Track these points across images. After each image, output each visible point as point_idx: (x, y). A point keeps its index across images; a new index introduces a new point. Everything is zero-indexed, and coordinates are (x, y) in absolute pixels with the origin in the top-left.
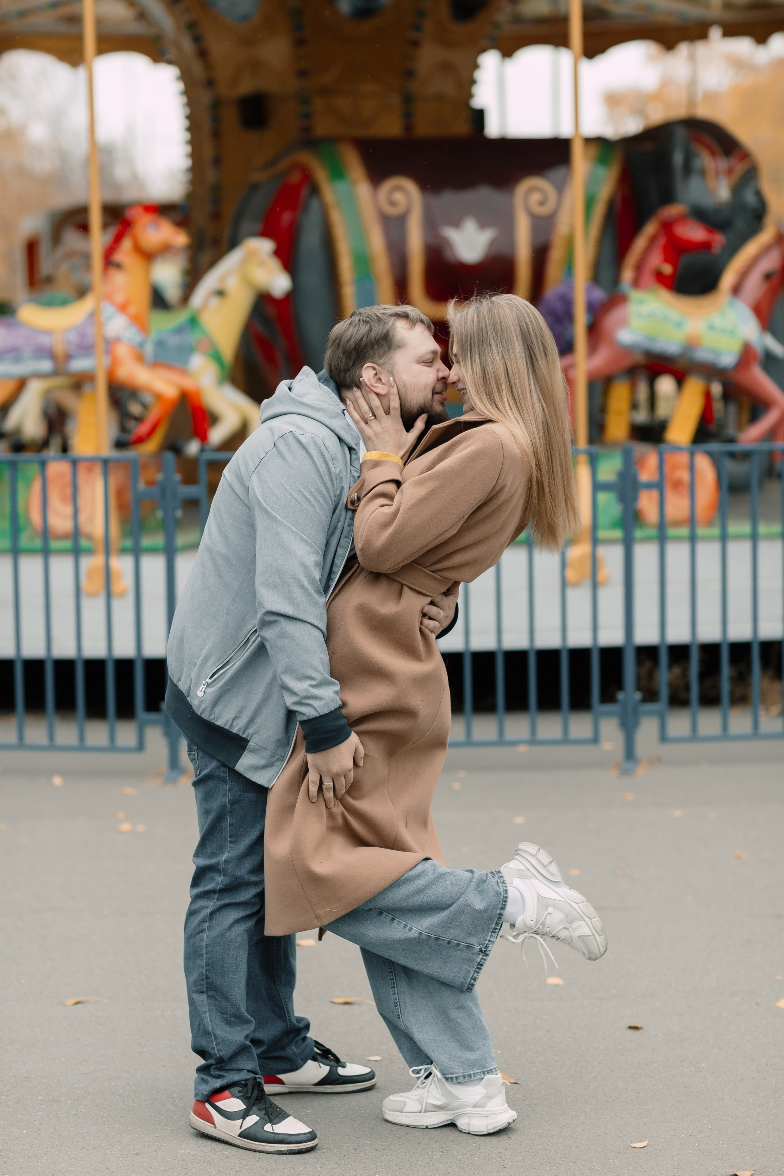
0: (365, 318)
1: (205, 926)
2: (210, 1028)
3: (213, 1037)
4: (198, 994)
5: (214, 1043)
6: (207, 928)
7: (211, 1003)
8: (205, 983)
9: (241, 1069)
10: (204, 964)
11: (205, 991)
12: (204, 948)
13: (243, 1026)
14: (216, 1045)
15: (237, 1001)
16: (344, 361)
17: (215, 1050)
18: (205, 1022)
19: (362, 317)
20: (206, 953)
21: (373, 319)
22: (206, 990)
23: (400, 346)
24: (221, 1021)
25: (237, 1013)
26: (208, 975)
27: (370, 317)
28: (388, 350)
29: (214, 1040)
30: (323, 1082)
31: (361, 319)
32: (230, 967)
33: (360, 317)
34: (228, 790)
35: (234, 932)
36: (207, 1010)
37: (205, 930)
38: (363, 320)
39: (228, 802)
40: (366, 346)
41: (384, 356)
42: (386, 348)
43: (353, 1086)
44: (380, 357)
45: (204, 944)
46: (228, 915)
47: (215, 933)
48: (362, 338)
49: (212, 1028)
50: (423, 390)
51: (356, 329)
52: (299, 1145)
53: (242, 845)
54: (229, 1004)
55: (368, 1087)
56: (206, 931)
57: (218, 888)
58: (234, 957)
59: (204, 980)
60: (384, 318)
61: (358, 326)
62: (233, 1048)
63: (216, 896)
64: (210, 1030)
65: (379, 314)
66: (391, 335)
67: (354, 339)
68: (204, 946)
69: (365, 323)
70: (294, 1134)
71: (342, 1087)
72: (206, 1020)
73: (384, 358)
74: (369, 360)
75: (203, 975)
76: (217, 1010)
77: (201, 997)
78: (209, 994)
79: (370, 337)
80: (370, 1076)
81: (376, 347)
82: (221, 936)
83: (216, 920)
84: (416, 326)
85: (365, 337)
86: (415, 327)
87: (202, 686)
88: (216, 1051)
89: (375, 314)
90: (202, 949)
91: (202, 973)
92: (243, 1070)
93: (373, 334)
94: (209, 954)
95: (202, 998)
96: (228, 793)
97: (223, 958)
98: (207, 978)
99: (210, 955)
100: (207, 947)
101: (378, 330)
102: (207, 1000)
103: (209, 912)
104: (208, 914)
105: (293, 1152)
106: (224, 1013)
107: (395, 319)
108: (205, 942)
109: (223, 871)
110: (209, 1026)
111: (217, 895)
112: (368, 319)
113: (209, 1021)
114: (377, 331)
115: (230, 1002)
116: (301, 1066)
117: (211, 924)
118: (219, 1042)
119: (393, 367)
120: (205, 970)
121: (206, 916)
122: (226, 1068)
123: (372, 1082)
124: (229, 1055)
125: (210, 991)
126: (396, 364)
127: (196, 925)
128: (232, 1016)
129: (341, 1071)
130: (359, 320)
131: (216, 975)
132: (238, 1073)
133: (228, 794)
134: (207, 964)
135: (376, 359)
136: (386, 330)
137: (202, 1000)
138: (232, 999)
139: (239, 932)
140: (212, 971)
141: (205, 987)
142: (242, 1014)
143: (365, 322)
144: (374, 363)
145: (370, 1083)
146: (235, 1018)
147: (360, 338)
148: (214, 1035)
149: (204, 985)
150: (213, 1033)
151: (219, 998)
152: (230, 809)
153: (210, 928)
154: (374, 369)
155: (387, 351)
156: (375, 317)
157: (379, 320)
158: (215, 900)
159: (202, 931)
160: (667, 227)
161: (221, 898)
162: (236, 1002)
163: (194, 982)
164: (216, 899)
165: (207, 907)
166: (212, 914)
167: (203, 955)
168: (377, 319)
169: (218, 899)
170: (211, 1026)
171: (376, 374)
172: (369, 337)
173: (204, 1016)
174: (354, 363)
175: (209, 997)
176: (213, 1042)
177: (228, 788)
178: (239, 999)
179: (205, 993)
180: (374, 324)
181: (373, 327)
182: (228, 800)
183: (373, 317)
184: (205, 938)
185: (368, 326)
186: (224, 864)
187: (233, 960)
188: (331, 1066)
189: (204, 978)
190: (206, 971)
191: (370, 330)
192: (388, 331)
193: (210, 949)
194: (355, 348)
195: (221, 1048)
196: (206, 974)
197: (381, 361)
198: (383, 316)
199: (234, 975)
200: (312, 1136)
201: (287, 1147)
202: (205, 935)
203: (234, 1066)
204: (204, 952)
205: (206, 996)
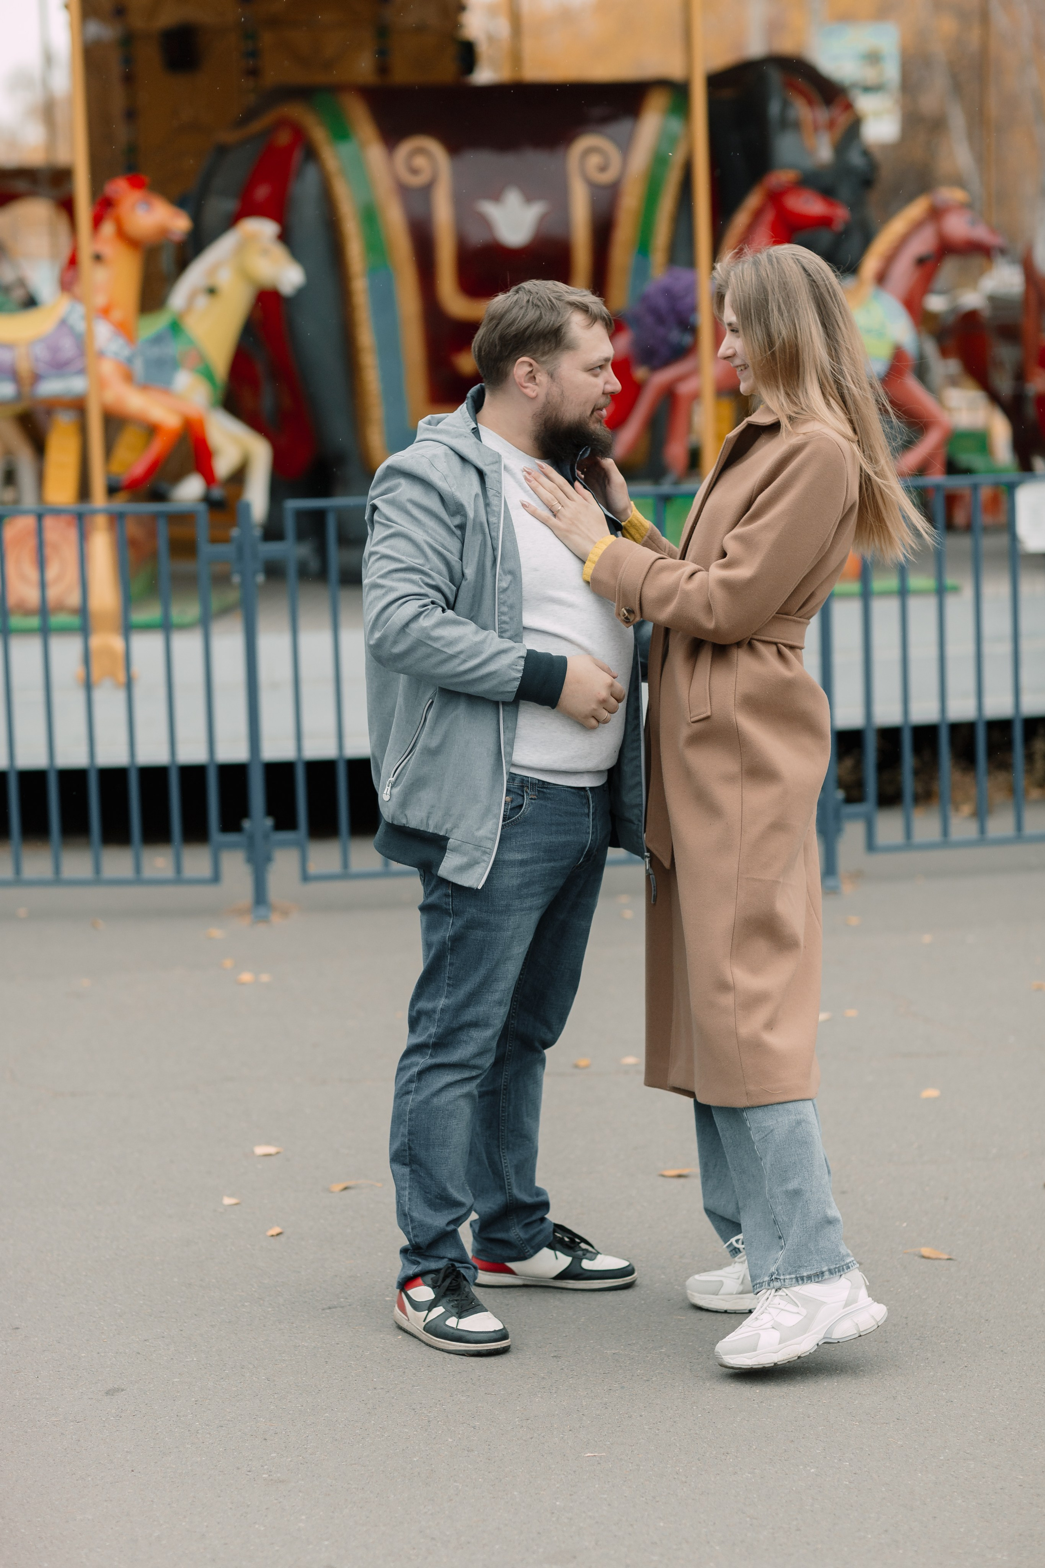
0: (535, 301)
1: (412, 1088)
2: (407, 1208)
3: (409, 1220)
4: (401, 1166)
5: (410, 1226)
6: (413, 1089)
7: (414, 1178)
8: (408, 1154)
9: (442, 1256)
10: (406, 1132)
11: (408, 1164)
12: (408, 1113)
13: (451, 1210)
14: (412, 1229)
15: (442, 1180)
16: (498, 348)
17: (410, 1234)
18: (402, 1200)
19: (532, 298)
20: (409, 1119)
21: (545, 305)
22: (410, 1163)
23: (570, 347)
24: (425, 1201)
25: (443, 1194)
26: (410, 1145)
27: (542, 300)
28: (555, 349)
29: (410, 1223)
30: (562, 1276)
31: (531, 301)
32: (436, 1139)
33: (530, 297)
34: (451, 924)
35: (444, 1098)
36: (407, 1186)
37: (411, 1091)
38: (533, 303)
39: (448, 939)
40: (530, 337)
41: (548, 354)
42: (553, 345)
43: (599, 1283)
44: (544, 354)
45: (408, 1109)
46: (439, 1077)
47: (421, 1097)
48: (528, 327)
49: (409, 1209)
50: (582, 404)
51: (522, 311)
52: (478, 1345)
53: (462, 992)
54: (434, 1182)
55: (621, 1285)
56: (413, 1093)
57: (431, 1042)
58: (442, 1128)
59: (406, 1151)
60: (559, 306)
61: (525, 308)
62: (432, 1235)
63: (430, 1052)
64: (407, 1211)
65: (552, 299)
66: (563, 331)
67: (518, 326)
68: (408, 1111)
69: (535, 308)
70: (475, 1332)
71: (586, 1283)
72: (404, 1198)
73: (547, 356)
74: (529, 354)
75: (405, 1145)
76: (420, 1187)
77: (403, 1169)
78: (412, 1168)
79: (538, 328)
80: (627, 1272)
81: (541, 341)
82: (427, 1101)
83: (425, 1080)
84: (596, 323)
85: (532, 327)
86: (594, 326)
87: (387, 787)
88: (412, 1237)
89: (549, 297)
90: (405, 1115)
91: (404, 1142)
92: (443, 1258)
93: (541, 325)
94: (412, 1120)
95: (404, 1171)
96: (450, 927)
97: (428, 1128)
98: (410, 1148)
99: (413, 1122)
100: (411, 1112)
101: (549, 319)
102: (410, 1174)
103: (416, 1071)
104: (416, 1073)
105: (471, 1353)
106: (428, 1193)
107: (572, 312)
108: (409, 1106)
109: (438, 1022)
110: (406, 1206)
111: (431, 1050)
112: (540, 304)
113: (407, 1200)
114: (548, 321)
115: (434, 1181)
116: (531, 1256)
117: (419, 1085)
118: (415, 1226)
119: (555, 368)
120: (407, 1140)
121: (414, 1076)
122: (425, 1254)
123: (628, 1279)
124: (427, 1242)
125: (414, 1164)
126: (560, 366)
127: (403, 1085)
128: (436, 1197)
129: (586, 1264)
130: (528, 301)
131: (419, 1147)
132: (437, 1261)
133: (449, 930)
134: (410, 1133)
135: (538, 355)
136: (559, 324)
137: (404, 1174)
138: (437, 1178)
139: (450, 1098)
140: (415, 1142)
141: (408, 1159)
142: (449, 1195)
143: (536, 306)
144: (534, 360)
145: (623, 1281)
146: (440, 1200)
147: (525, 326)
148: (410, 1217)
149: (407, 1156)
150: (409, 1214)
151: (422, 1174)
152: (451, 946)
153: (417, 1090)
154: (531, 365)
155: (553, 349)
156: (548, 302)
157: (552, 307)
158: (428, 1057)
159: (408, 1093)
160: (775, 198)
161: (435, 1055)
162: (441, 1182)
163: (395, 1151)
164: (429, 1055)
165: (417, 1064)
166: (421, 1073)
167: (406, 1121)
168: (551, 305)
169: (431, 1055)
170: (409, 1206)
171: (531, 372)
172: (536, 328)
173: (402, 1193)
174: (509, 354)
175: (412, 1171)
176: (408, 1225)
177: (451, 922)
178: (445, 1177)
179: (408, 1165)
180: (545, 312)
181: (544, 316)
182: (448, 936)
183: (546, 302)
184: (410, 1102)
185: (538, 313)
186: (440, 1013)
187: (440, 1132)
188: (574, 1258)
189: (407, 1148)
190: (409, 1140)
191: (540, 318)
192: (561, 325)
193: (414, 1115)
194: (515, 336)
195: (418, 1234)
196: (408, 1144)
197: (544, 359)
198: (558, 302)
199: (441, 1150)
200: (502, 1335)
201: (466, 1347)
202: (410, 1097)
203: (434, 1252)
204: (408, 1118)
205: (408, 1169)
